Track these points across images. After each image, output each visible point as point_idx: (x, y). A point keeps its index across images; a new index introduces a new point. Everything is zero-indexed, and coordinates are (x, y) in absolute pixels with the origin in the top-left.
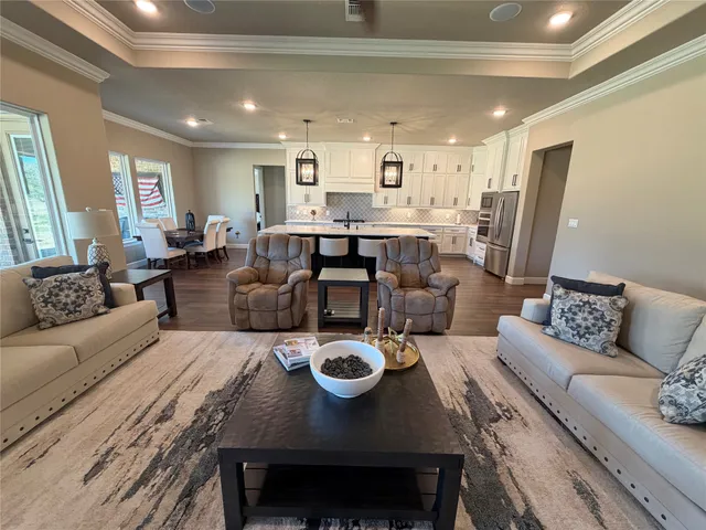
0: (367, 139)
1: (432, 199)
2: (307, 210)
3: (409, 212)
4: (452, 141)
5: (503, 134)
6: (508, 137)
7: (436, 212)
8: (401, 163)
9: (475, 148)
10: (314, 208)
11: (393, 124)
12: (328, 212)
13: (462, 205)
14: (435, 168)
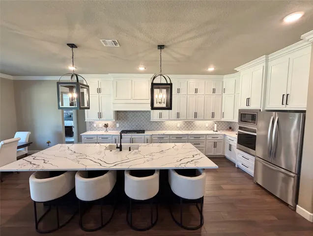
0: (142, 68)
1: (196, 114)
2: (101, 124)
3: (179, 123)
4: (211, 69)
5: (263, 58)
6: (267, 61)
7: (198, 123)
8: (171, 84)
9: (225, 76)
10: (106, 123)
11: (161, 47)
12: (118, 125)
13: (218, 118)
14: (196, 91)
